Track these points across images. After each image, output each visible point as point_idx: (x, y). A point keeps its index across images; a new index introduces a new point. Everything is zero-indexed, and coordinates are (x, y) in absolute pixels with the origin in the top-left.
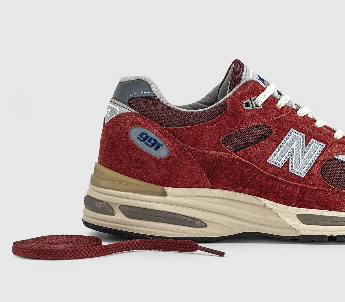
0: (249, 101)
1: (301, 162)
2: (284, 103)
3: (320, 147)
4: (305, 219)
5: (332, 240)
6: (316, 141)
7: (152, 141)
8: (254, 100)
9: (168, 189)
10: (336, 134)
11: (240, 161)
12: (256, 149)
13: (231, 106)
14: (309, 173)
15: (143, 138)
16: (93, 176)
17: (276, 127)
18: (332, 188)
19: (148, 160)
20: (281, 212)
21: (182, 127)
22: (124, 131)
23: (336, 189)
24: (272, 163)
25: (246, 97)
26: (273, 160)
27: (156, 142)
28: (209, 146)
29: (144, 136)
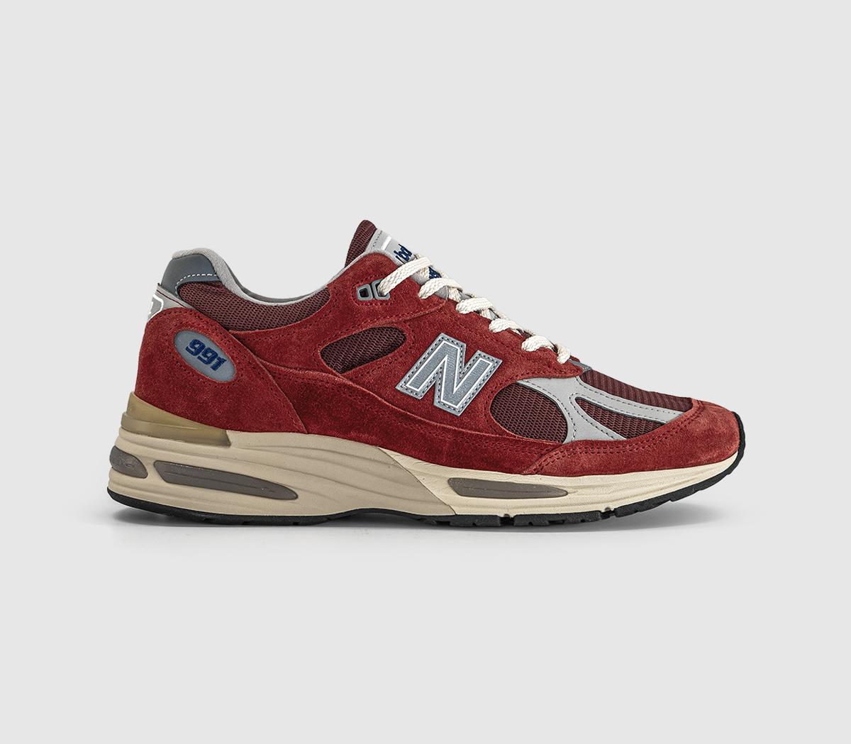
0: (368, 287)
1: (455, 389)
2: (431, 291)
3: (491, 364)
4: (461, 487)
5: (507, 523)
6: (485, 354)
7: (209, 355)
8: (377, 286)
9: (232, 435)
10: (526, 344)
11: (350, 387)
12: (379, 368)
13: (337, 294)
14: (470, 410)
15: (195, 348)
16: (126, 415)
17: (413, 331)
18: (508, 434)
19: (202, 386)
20: (421, 474)
21: (257, 330)
22: (166, 337)
23: (515, 437)
24: (405, 391)
25: (362, 281)
26: (408, 385)
27: (215, 355)
28: (299, 363)
29: (197, 346)
